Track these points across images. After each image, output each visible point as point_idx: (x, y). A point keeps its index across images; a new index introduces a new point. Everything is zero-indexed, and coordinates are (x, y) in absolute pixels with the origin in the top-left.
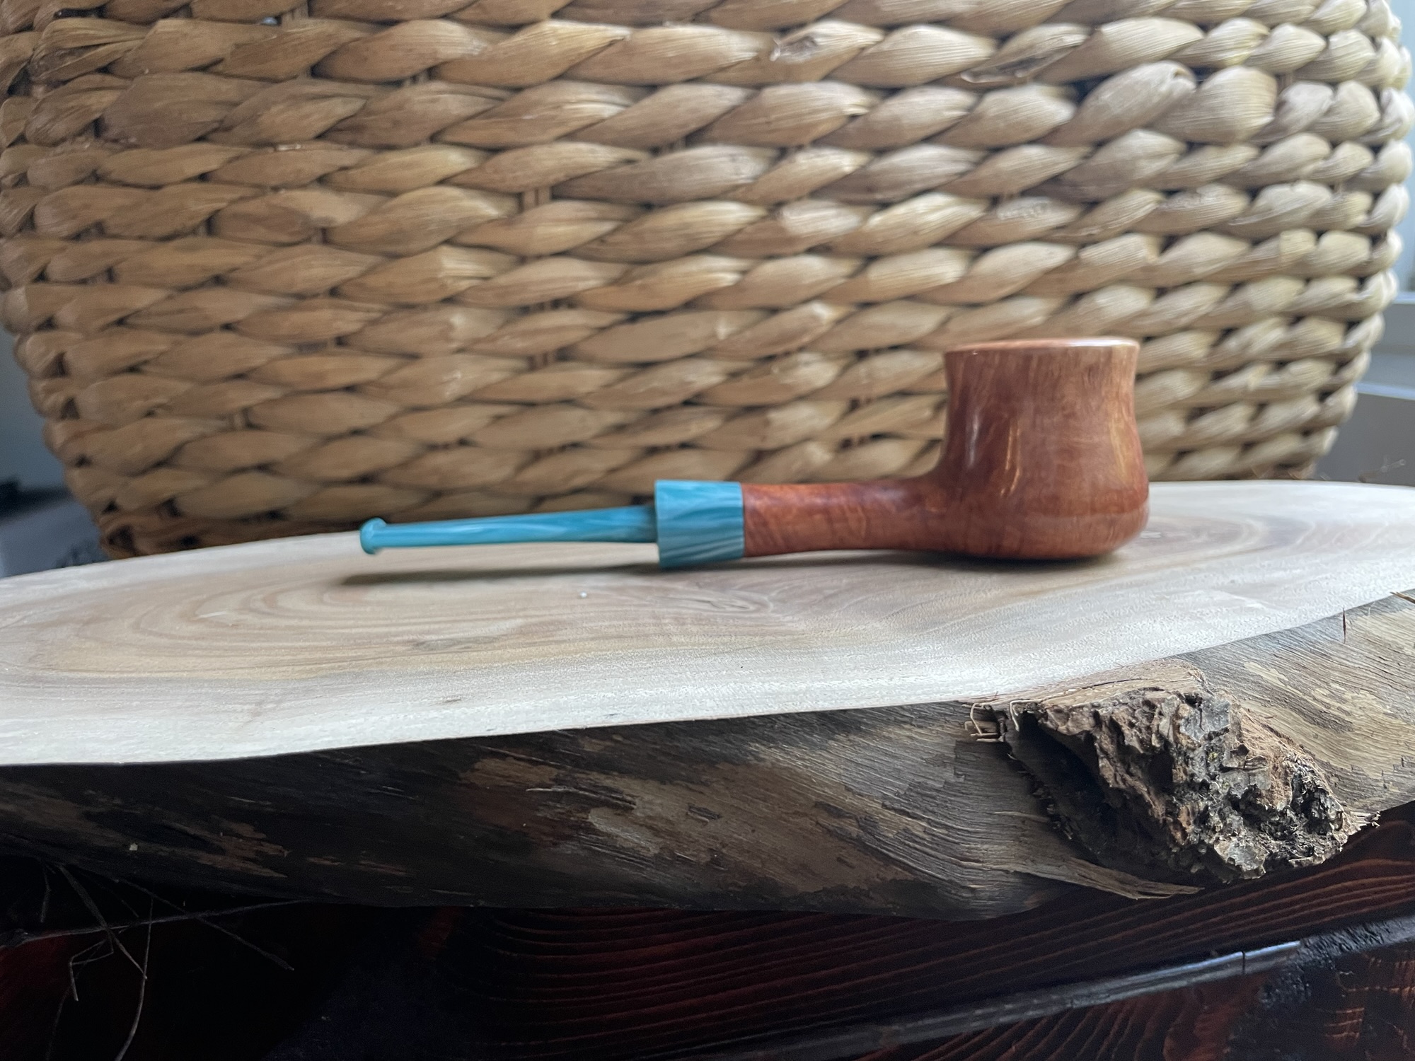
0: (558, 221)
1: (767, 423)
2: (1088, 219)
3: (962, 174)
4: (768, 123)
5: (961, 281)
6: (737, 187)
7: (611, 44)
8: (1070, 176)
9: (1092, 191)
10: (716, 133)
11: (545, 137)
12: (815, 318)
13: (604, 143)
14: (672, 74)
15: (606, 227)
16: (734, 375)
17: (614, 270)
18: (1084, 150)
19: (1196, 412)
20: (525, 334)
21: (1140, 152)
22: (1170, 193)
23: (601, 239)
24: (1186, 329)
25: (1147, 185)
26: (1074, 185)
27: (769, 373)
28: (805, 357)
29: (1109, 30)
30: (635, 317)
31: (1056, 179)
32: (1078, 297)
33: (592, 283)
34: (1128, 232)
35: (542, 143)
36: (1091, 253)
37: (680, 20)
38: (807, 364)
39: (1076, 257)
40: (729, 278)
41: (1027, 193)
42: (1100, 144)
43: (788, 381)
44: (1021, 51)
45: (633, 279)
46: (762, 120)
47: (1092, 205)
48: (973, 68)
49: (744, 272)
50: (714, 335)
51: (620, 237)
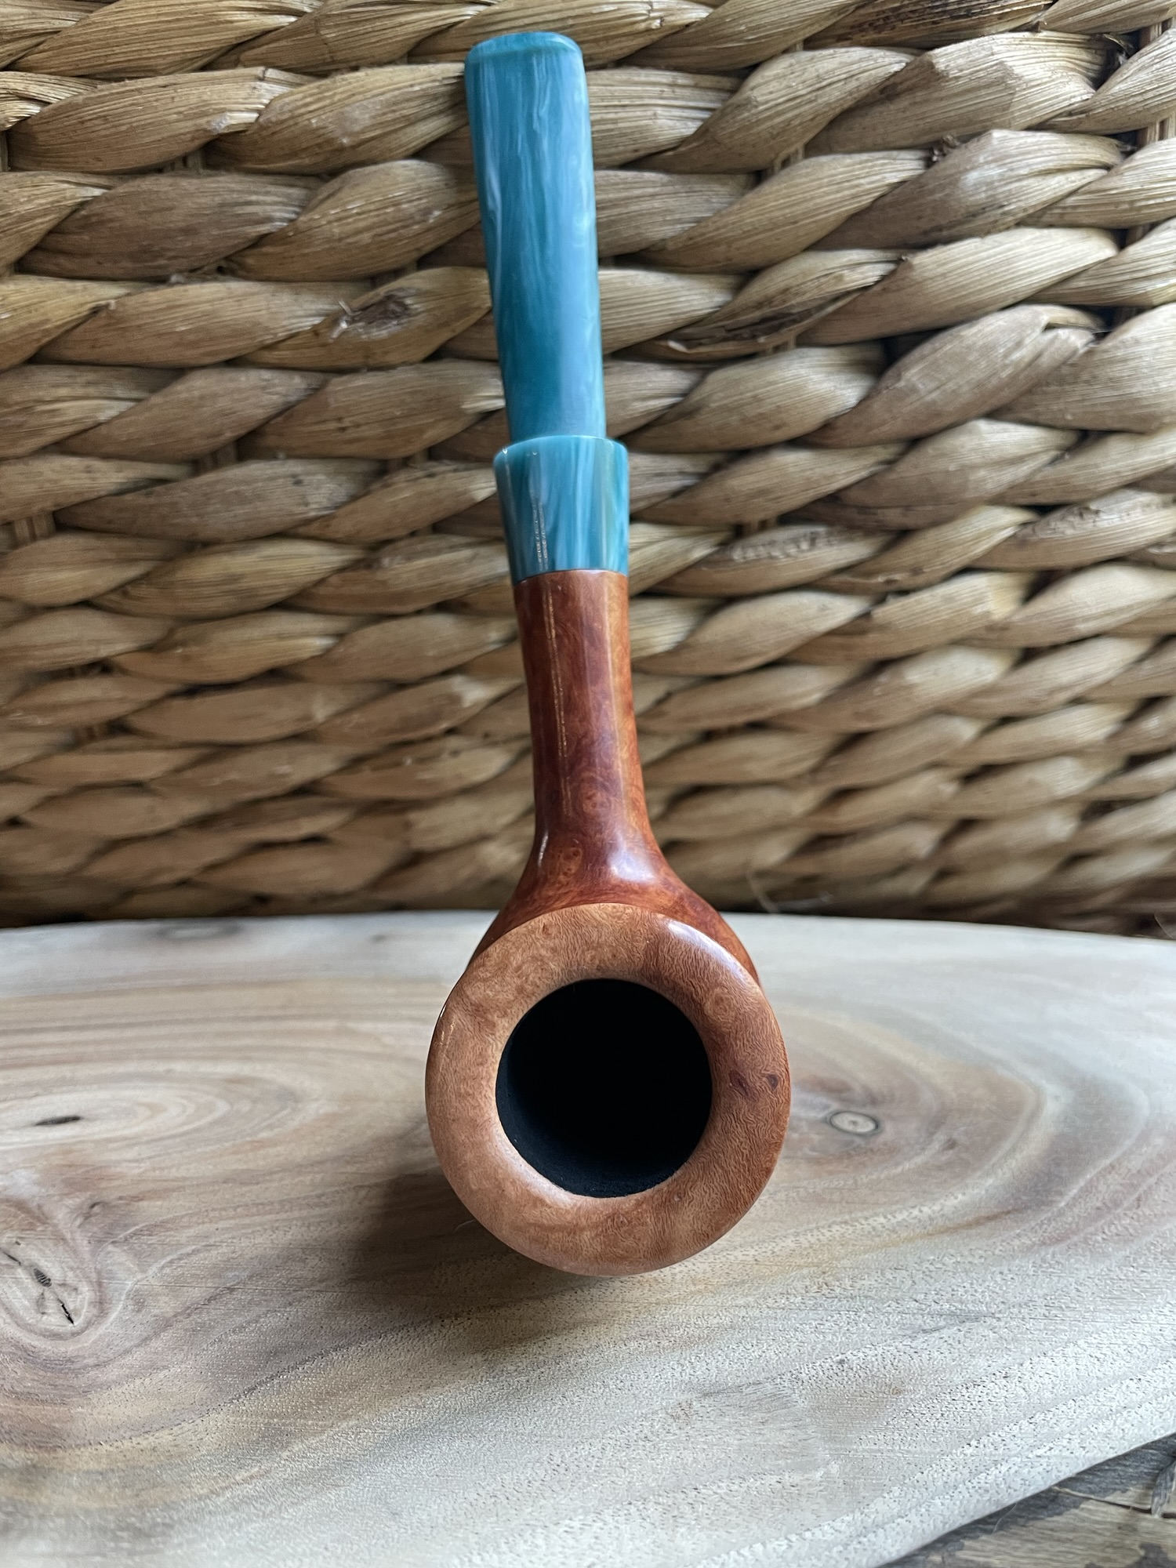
0: (57, 565)
1: (408, 826)
2: (889, 559)
3: (676, 494)
4: (343, 429)
5: (679, 648)
6: (308, 522)
7: (96, 311)
8: (855, 495)
9: (894, 517)
10: (271, 440)
11: (19, 451)
12: (455, 699)
13: (106, 457)
14: (189, 355)
15: (132, 572)
16: (355, 763)
17: (151, 631)
18: (884, 453)
19: (1098, 809)
20: (41, 710)
21: (975, 458)
22: (1043, 510)
23: (122, 589)
24: (1078, 701)
25: (999, 500)
26: (864, 509)
27: (398, 764)
28: (453, 742)
29: (926, 261)
30: (193, 691)
31: (834, 499)
32: (882, 665)
33: (120, 647)
34: (967, 570)
35: (18, 458)
36: (894, 610)
37: (196, 273)
38: (455, 753)
39: (866, 616)
40: (319, 643)
41: (787, 519)
42: (914, 442)
43: (426, 776)
44: (768, 301)
45: (175, 645)
46: (333, 425)
47: (903, 534)
48: (689, 330)
49: (340, 636)
50: (308, 717)
51: (144, 590)
